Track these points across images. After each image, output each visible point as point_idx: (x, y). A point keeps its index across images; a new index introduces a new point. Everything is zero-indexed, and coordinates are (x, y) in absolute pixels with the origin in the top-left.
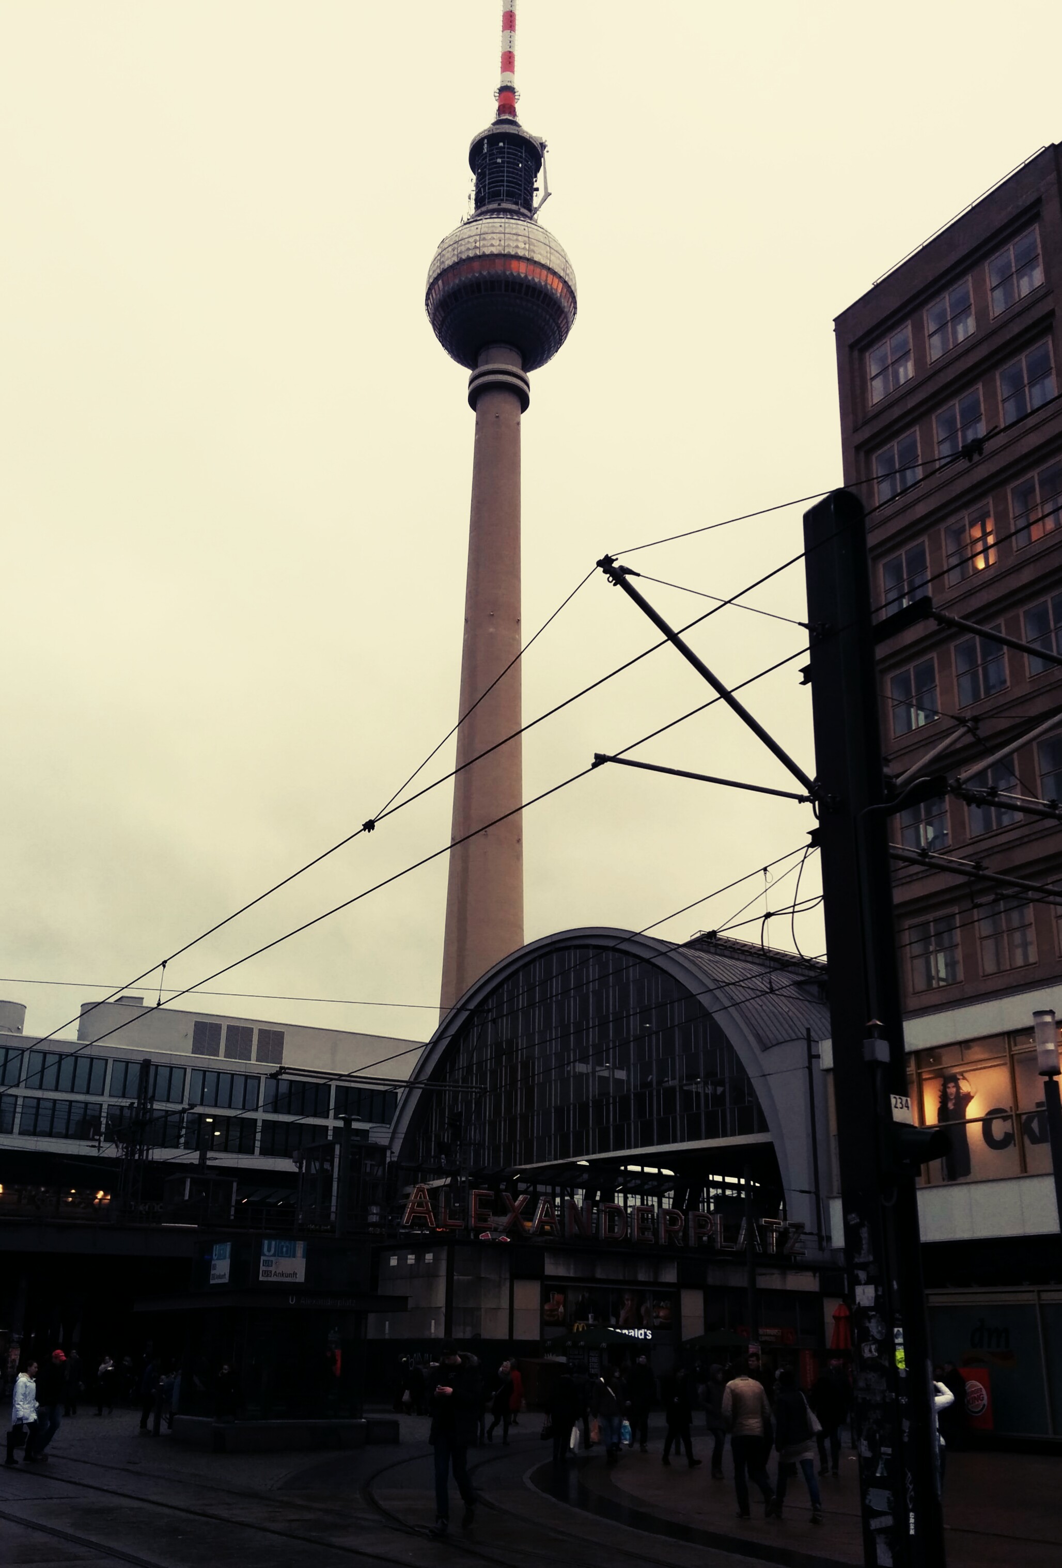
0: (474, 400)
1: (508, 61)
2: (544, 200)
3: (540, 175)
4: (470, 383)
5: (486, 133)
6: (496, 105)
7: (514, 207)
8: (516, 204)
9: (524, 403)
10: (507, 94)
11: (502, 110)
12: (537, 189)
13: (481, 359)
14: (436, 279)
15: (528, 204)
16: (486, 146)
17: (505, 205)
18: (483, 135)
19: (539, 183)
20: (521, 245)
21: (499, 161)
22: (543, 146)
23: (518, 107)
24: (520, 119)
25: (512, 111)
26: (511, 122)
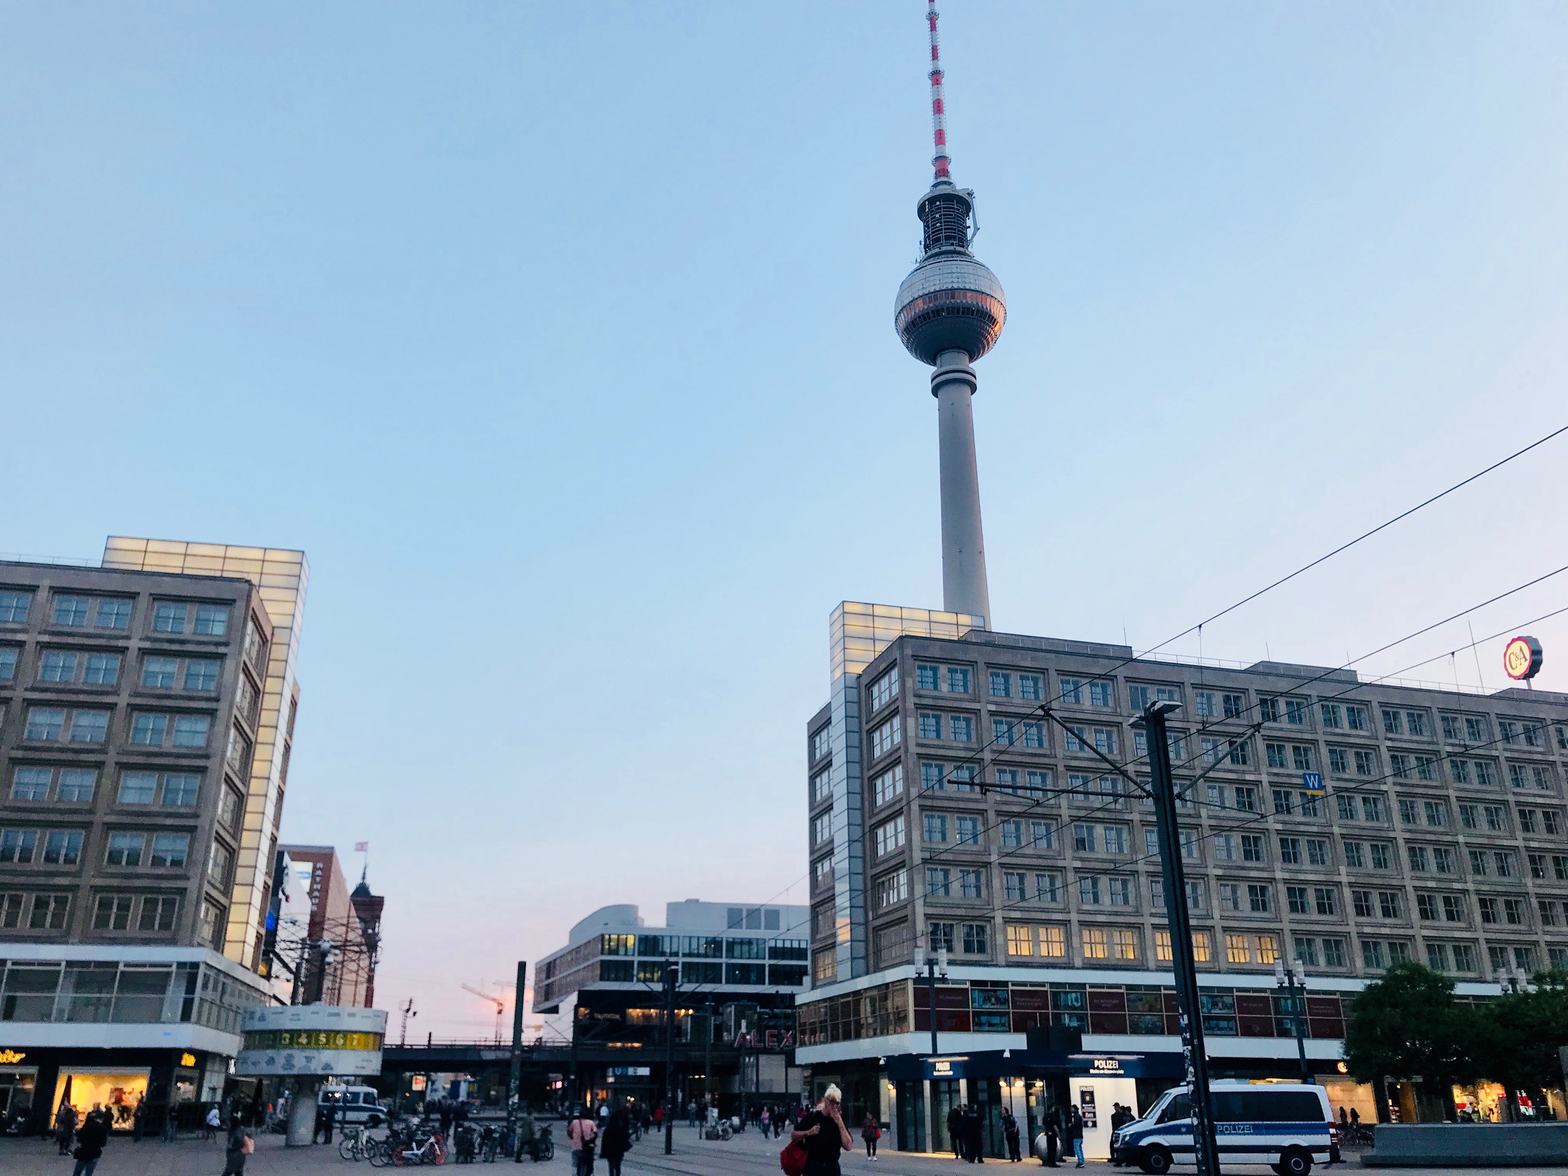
0: (935, 391)
1: (940, 137)
2: (974, 235)
3: (971, 214)
4: (932, 381)
5: (927, 197)
6: (933, 170)
7: (952, 248)
8: (952, 245)
9: (973, 388)
10: (941, 164)
11: (938, 174)
12: (969, 227)
13: (938, 362)
14: (900, 312)
15: (963, 241)
17: (943, 249)
18: (925, 199)
20: (955, 280)
21: (938, 214)
22: (971, 195)
23: (950, 168)
24: (952, 178)
25: (946, 173)
26: (945, 183)
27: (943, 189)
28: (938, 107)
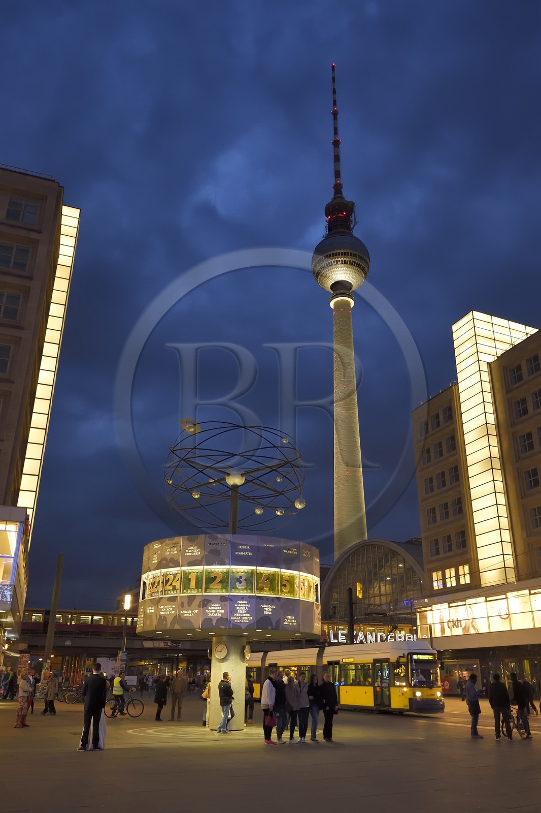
1: (337, 174)
2: (354, 225)
3: (353, 215)
5: (331, 203)
6: (333, 191)
7: (343, 230)
8: (344, 228)
10: (338, 188)
11: (336, 193)
12: (352, 222)
15: (348, 228)
16: (331, 208)
17: (339, 230)
18: (329, 203)
19: (352, 219)
22: (353, 204)
23: (342, 190)
24: (344, 196)
25: (340, 192)
26: (340, 197)
27: (339, 200)
28: (337, 159)
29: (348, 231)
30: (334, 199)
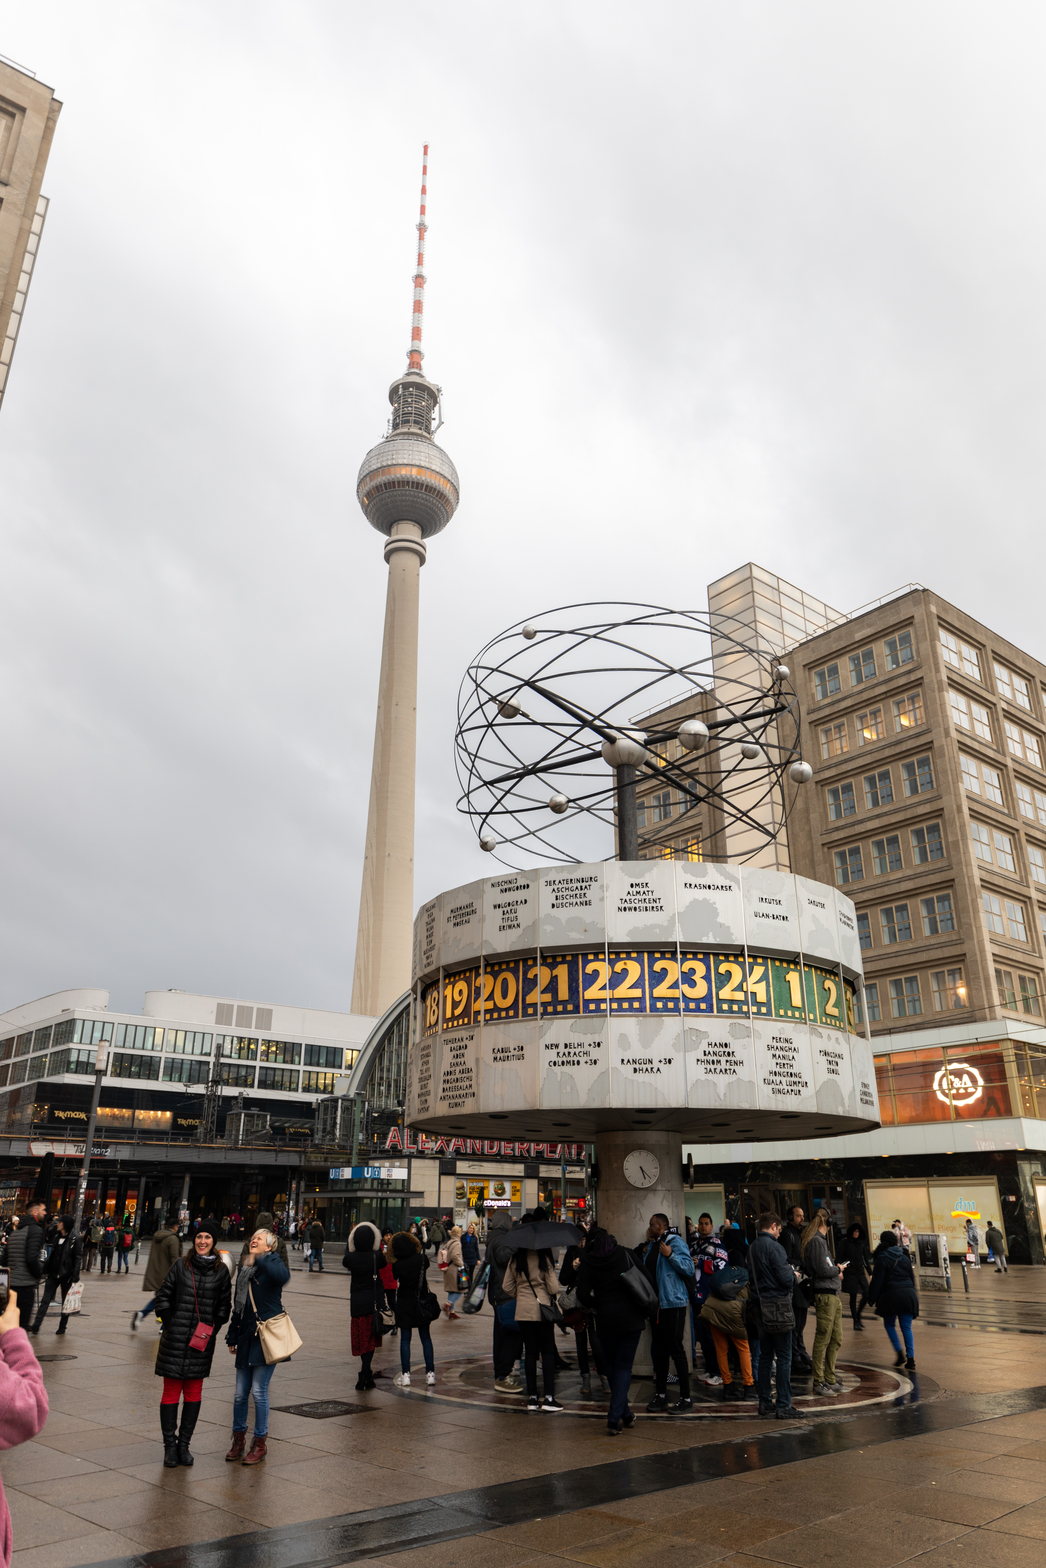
0: (387, 557)
1: (416, 333)
2: (439, 427)
3: (437, 408)
4: (386, 546)
5: (401, 381)
6: (408, 361)
8: (420, 429)
9: (422, 560)
10: (415, 356)
11: (412, 366)
12: (434, 419)
13: (394, 530)
14: (365, 476)
15: (428, 429)
16: (401, 390)
17: (412, 430)
18: (399, 382)
19: (436, 414)
20: (423, 459)
21: (410, 400)
22: (439, 390)
23: (423, 363)
24: (425, 371)
25: (420, 368)
26: (418, 374)
27: (414, 379)
28: (418, 307)
29: (425, 434)
30: (408, 374)
